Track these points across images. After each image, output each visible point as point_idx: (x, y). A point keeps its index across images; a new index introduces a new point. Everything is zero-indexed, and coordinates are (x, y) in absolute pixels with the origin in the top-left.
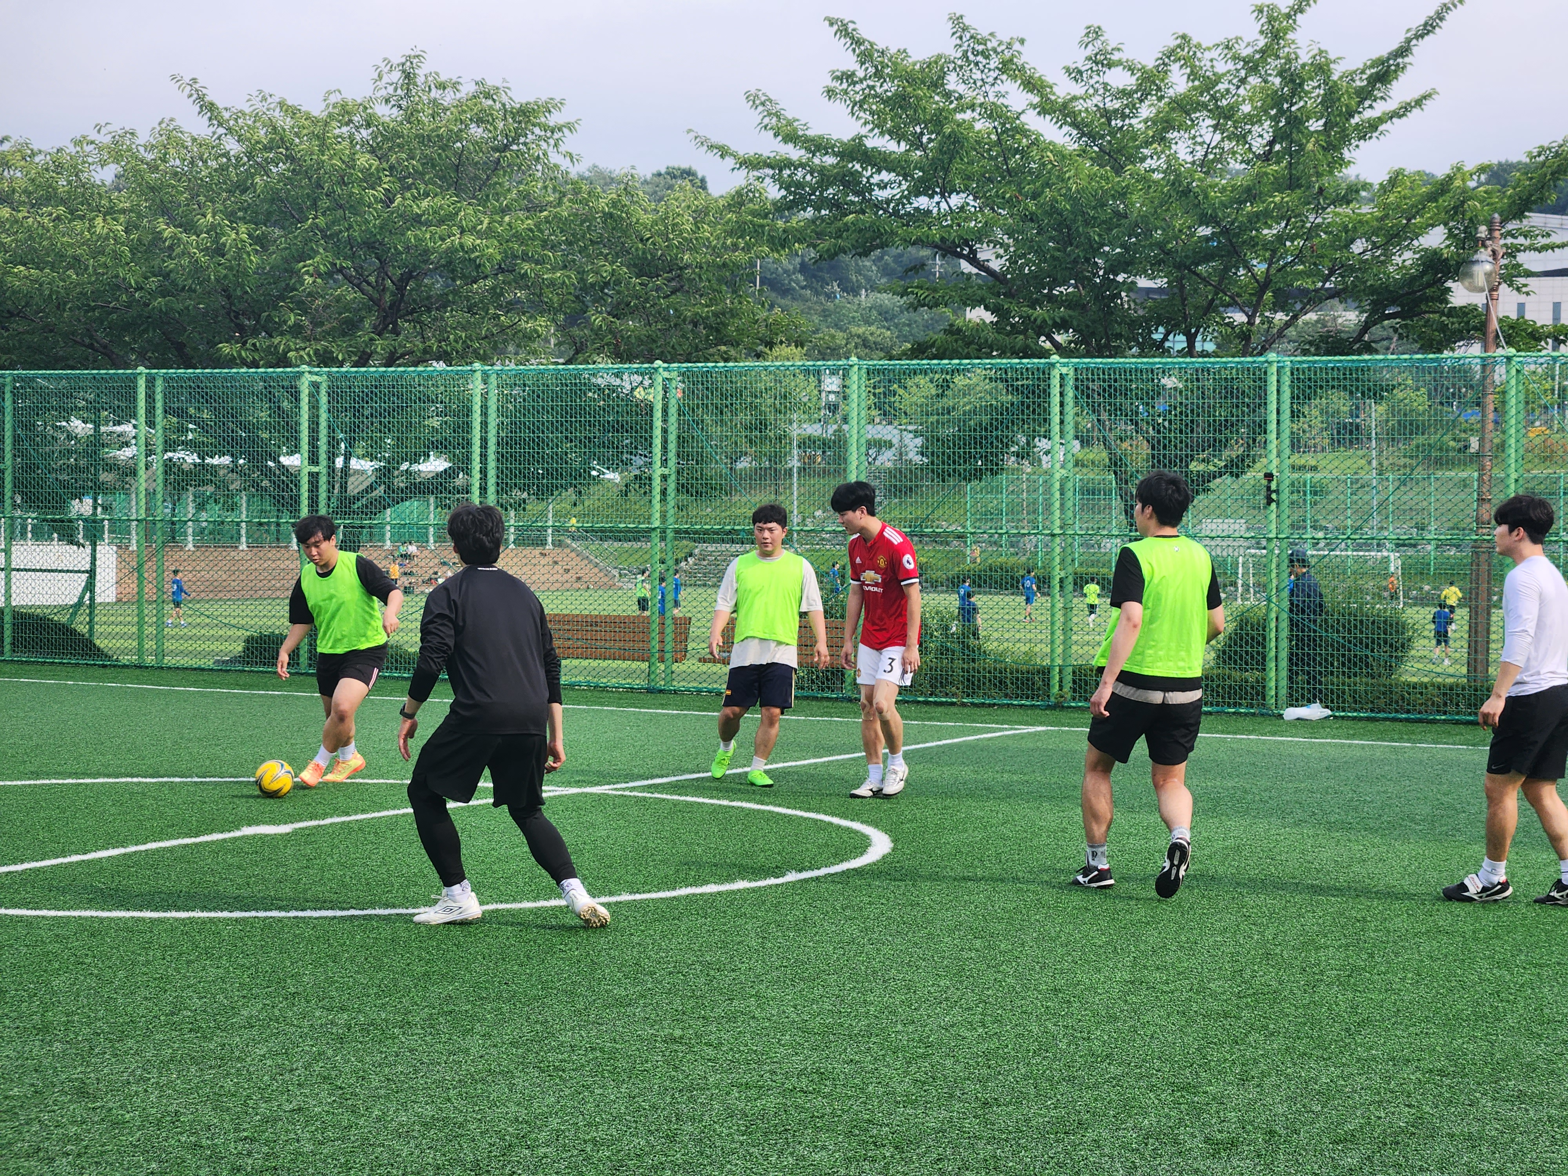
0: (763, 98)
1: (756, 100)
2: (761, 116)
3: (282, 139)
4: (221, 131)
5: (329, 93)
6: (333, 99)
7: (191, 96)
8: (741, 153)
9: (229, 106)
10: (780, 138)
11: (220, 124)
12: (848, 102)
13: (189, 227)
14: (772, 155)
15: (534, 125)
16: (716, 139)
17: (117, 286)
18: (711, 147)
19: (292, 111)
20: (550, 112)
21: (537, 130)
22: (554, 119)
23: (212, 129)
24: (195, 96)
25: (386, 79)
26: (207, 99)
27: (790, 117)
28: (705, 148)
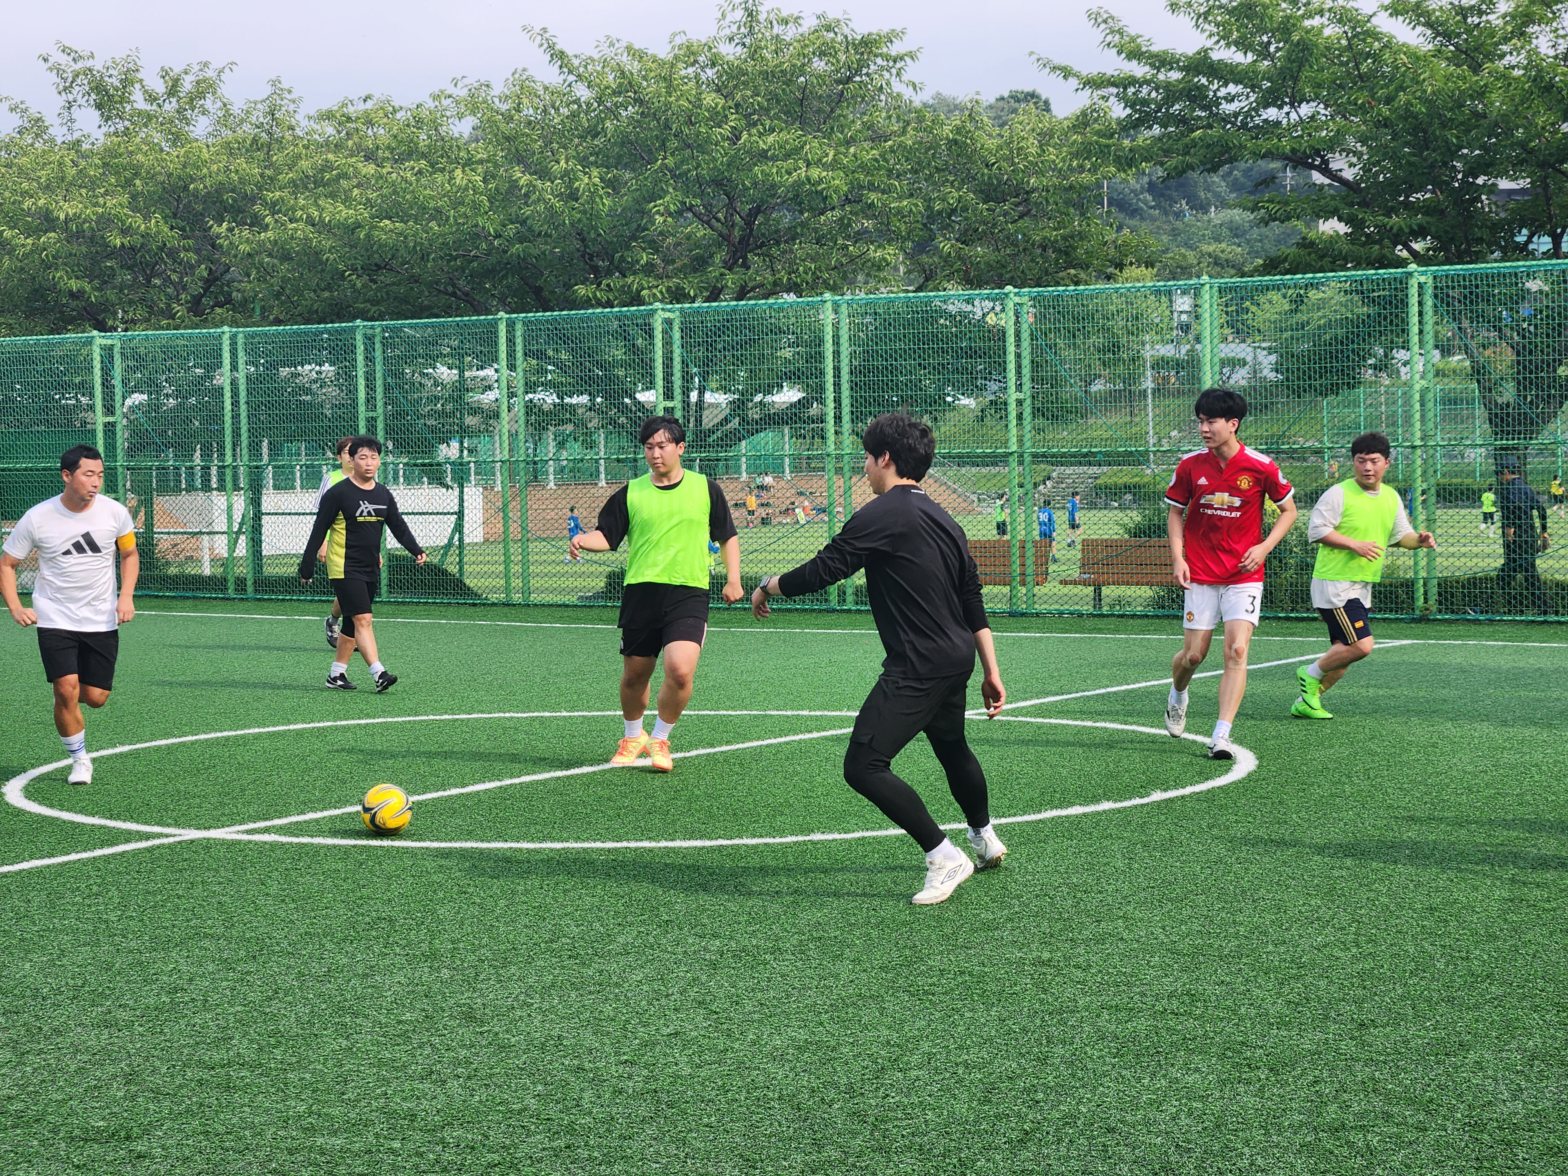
0: (1105, 16)
1: (1098, 18)
2: (1104, 34)
3: (630, 83)
4: (572, 78)
5: (674, 35)
6: (678, 40)
7: (542, 45)
8: (1084, 73)
9: (578, 53)
10: (1123, 55)
11: (570, 72)
12: (1192, 15)
13: (543, 174)
14: (1116, 73)
15: (876, 56)
16: (1058, 61)
17: (477, 236)
18: (1054, 69)
19: (639, 55)
20: (891, 42)
21: (879, 61)
22: (896, 49)
23: (563, 77)
24: (546, 45)
25: (729, 18)
26: (557, 47)
27: (1133, 34)
28: (1048, 70)
